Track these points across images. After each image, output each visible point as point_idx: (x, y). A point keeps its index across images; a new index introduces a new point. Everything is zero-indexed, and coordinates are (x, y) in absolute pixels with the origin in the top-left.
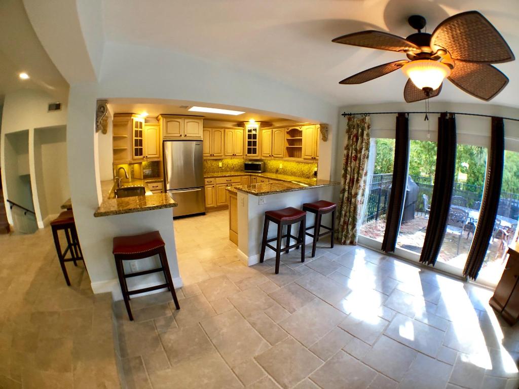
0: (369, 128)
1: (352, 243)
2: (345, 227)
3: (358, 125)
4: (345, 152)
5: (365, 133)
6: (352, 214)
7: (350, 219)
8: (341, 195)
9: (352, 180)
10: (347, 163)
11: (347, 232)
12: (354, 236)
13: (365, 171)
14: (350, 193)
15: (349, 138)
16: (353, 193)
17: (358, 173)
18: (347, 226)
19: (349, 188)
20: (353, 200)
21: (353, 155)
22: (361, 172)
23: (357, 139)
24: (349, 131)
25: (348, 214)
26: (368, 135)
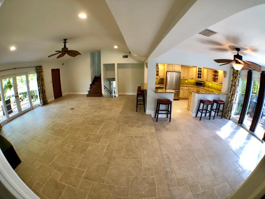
0: (239, 74)
1: (229, 119)
2: (228, 112)
3: (236, 73)
4: (231, 83)
5: (238, 76)
6: (231, 107)
7: (230, 109)
8: (228, 99)
9: (232, 94)
10: (231, 87)
11: (228, 114)
12: (230, 116)
13: (237, 91)
14: (231, 99)
15: (233, 77)
16: (232, 99)
17: (235, 91)
18: (229, 112)
19: (231, 97)
20: (232, 102)
21: (234, 84)
23: (235, 78)
24: (233, 75)
25: (230, 107)
26: (239, 77)
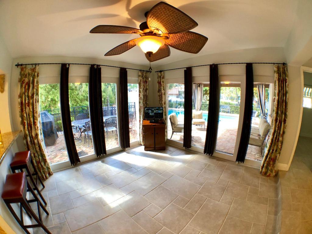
0: (38, 76)
1: (50, 174)
2: (40, 166)
3: (29, 74)
4: (19, 100)
5: (36, 80)
6: (39, 153)
7: (40, 158)
8: (25, 141)
9: (30, 125)
10: (22, 110)
11: (43, 168)
12: (48, 168)
14: (31, 137)
15: (21, 86)
16: (34, 135)
17: (34, 116)
18: (41, 164)
19: (29, 132)
20: (36, 141)
21: (27, 102)
22: (35, 115)
23: (29, 87)
24: (21, 81)
25: (36, 155)
26: (37, 82)
